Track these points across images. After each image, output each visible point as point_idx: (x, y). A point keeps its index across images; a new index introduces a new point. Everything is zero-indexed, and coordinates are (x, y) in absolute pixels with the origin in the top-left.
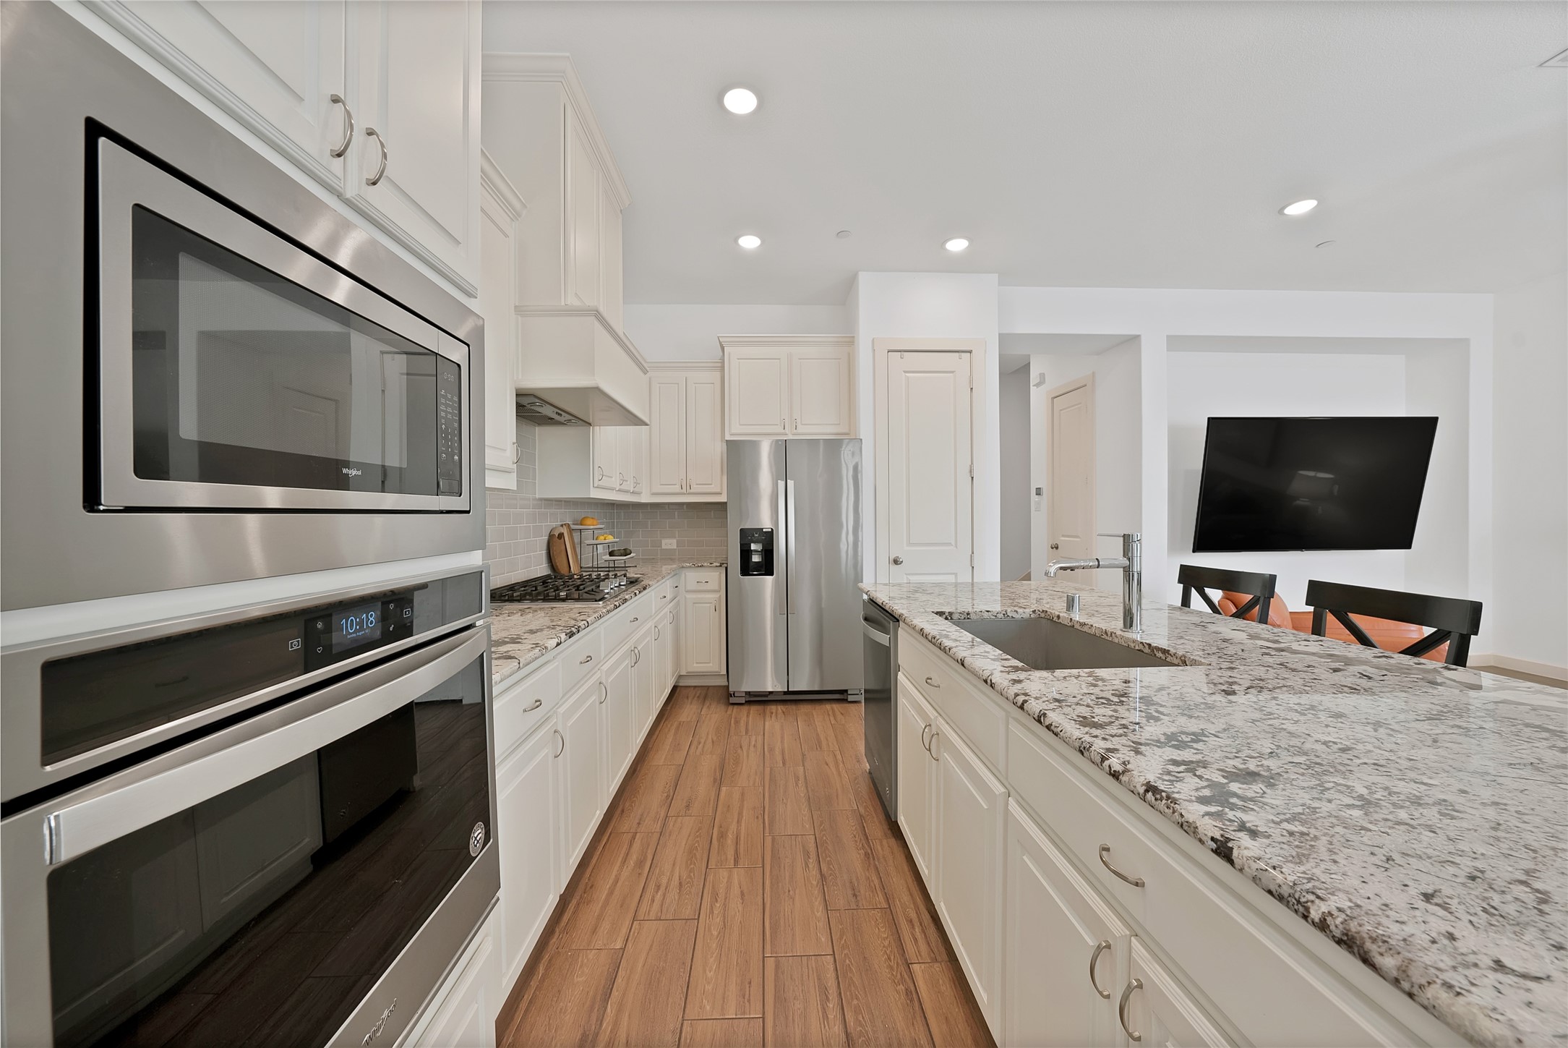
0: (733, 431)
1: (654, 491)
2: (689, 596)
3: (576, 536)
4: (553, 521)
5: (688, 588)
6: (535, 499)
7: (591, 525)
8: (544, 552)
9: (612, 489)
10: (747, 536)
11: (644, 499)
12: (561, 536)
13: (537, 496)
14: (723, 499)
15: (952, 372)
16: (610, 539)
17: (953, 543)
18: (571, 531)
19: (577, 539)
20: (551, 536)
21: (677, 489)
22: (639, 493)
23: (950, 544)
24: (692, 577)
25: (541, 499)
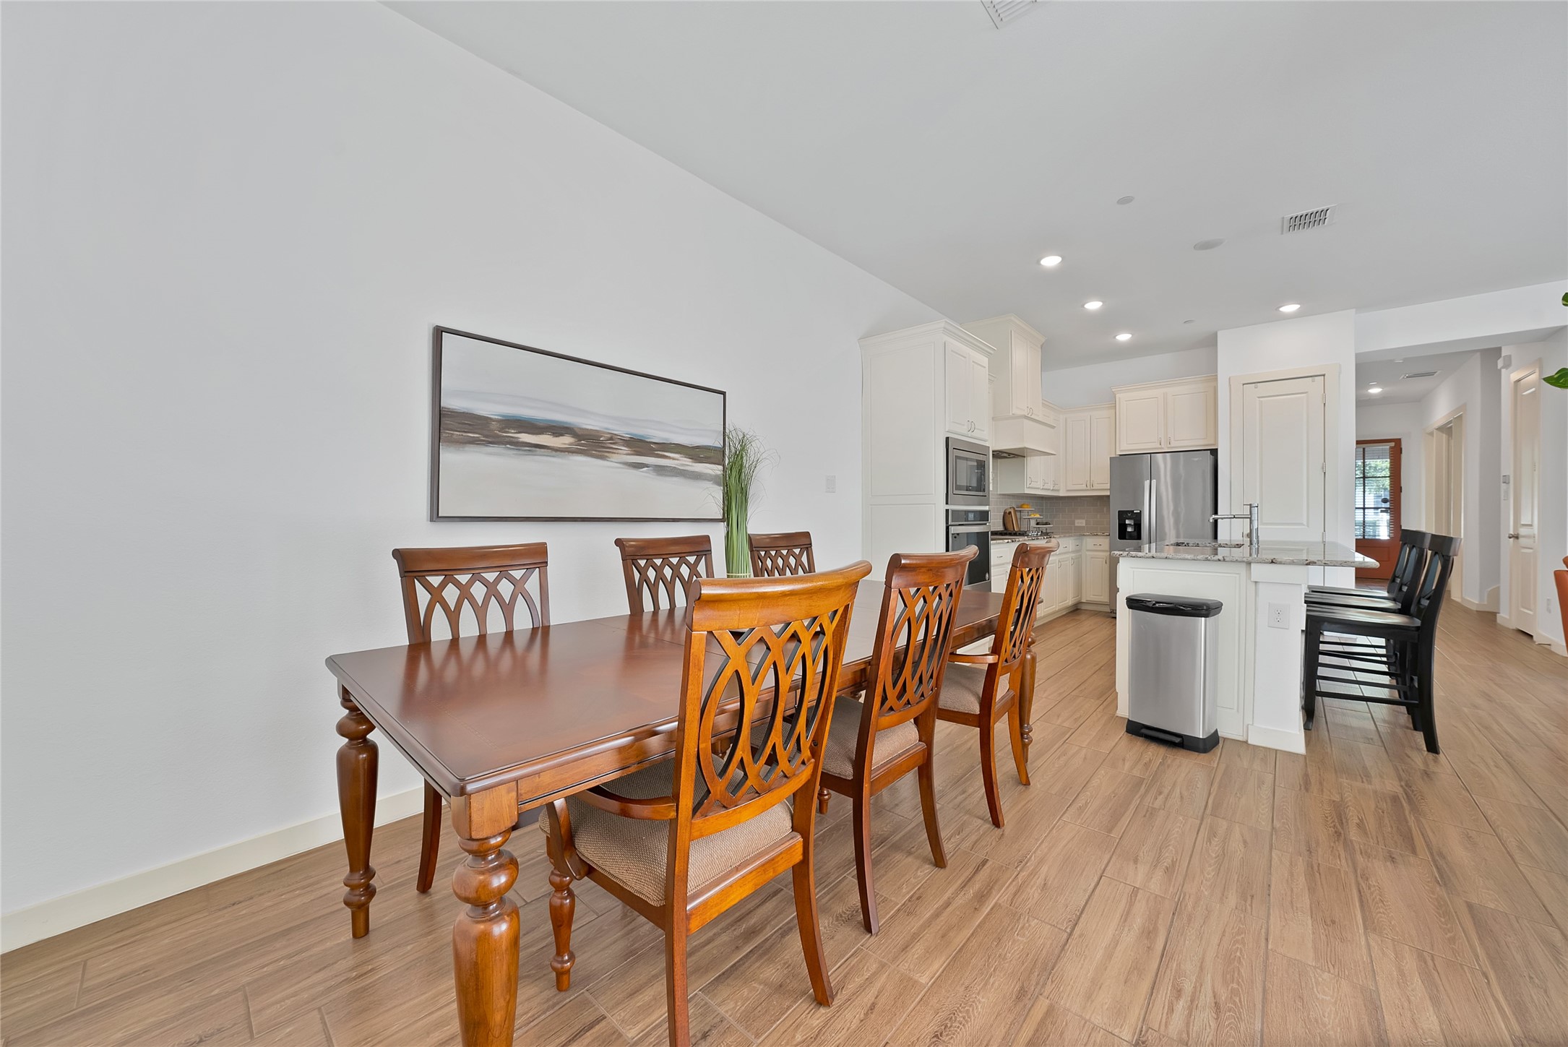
0: (1122, 449)
1: (1069, 489)
2: (1088, 553)
3: (1018, 514)
4: (1006, 506)
5: (1088, 549)
6: (997, 494)
7: (1026, 508)
8: (1001, 521)
9: (1038, 488)
10: (1122, 515)
11: (1062, 494)
12: (1010, 513)
13: (999, 493)
14: (1108, 493)
15: (1306, 393)
16: (1038, 516)
17: (1305, 523)
18: (1015, 511)
19: (1018, 517)
20: (1005, 513)
21: (1084, 487)
22: (1058, 490)
23: (1302, 524)
24: (1090, 542)
25: (1000, 495)
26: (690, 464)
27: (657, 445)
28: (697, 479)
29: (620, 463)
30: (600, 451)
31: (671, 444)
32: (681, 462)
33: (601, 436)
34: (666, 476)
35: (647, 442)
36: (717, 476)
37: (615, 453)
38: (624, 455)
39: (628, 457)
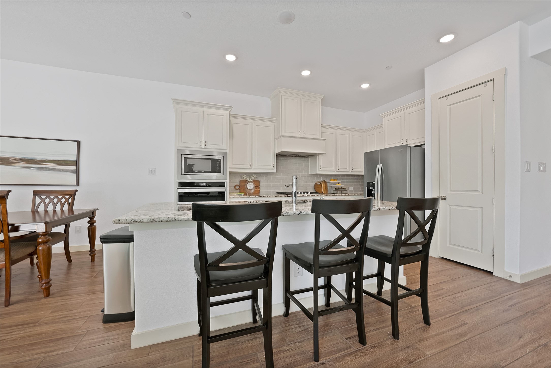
10: (368, 184)
12: (321, 183)
13: (310, 174)
15: (480, 96)
16: (340, 185)
17: (480, 190)
18: (326, 182)
20: (316, 183)
23: (478, 191)
26: (57, 166)
27: (38, 161)
28: (61, 171)
29: (19, 167)
30: (10, 164)
31: (46, 160)
32: (52, 166)
33: (10, 159)
34: (45, 170)
35: (33, 160)
36: (74, 170)
37: (16, 164)
38: (22, 164)
39: (25, 165)
